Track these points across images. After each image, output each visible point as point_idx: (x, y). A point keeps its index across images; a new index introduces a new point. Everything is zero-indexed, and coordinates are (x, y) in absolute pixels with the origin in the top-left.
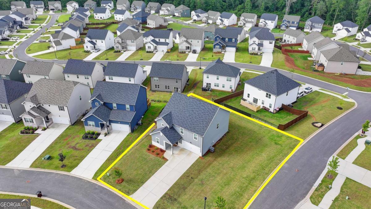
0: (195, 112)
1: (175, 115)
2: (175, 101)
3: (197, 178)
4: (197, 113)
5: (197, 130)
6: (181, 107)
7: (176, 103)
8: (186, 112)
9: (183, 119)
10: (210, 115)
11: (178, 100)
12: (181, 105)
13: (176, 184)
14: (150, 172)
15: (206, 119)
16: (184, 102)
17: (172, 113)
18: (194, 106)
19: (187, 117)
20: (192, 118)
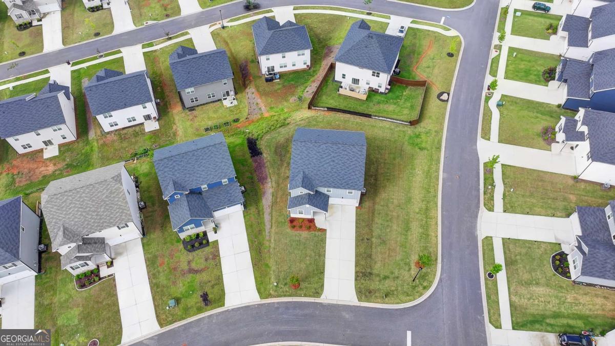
0: (336, 161)
1: (312, 174)
2: (301, 154)
3: (372, 237)
4: (340, 162)
5: (351, 184)
6: (314, 161)
7: (303, 157)
8: (325, 166)
9: (325, 176)
10: (358, 160)
11: (305, 152)
12: (313, 157)
13: (358, 255)
14: (320, 256)
15: (356, 167)
16: (314, 152)
17: (307, 173)
18: (331, 153)
19: (330, 172)
20: (338, 170)
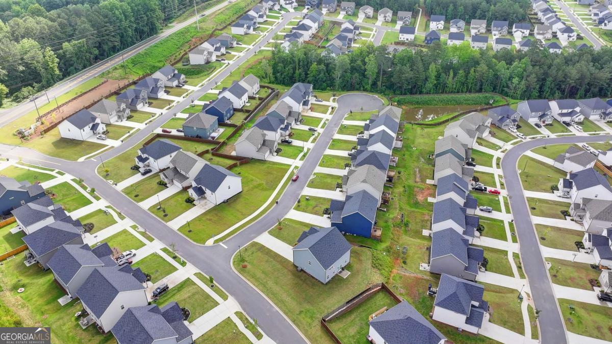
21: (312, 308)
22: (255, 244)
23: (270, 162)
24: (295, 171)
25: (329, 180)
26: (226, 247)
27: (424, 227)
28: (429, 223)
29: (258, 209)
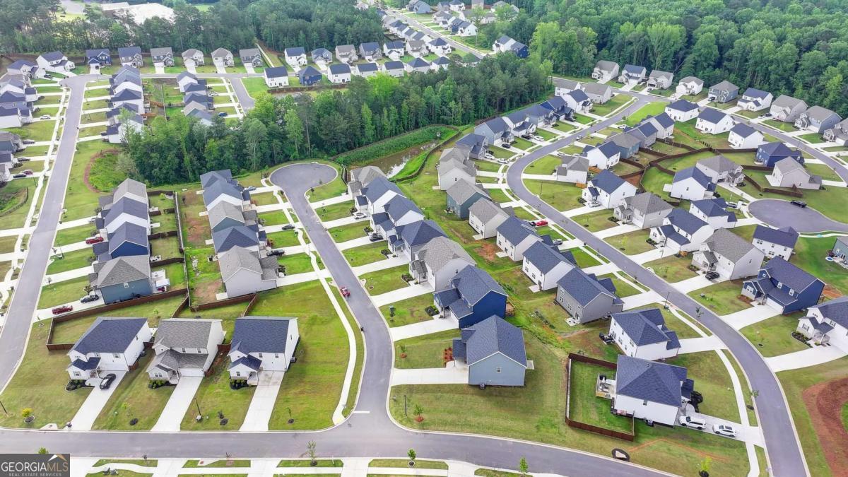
3: (442, 393)
13: (426, 385)
14: (425, 366)
21: (542, 417)
22: (397, 389)
23: (287, 287)
24: (334, 284)
25: (387, 278)
26: (368, 412)
27: (527, 285)
28: (526, 278)
29: (349, 348)
